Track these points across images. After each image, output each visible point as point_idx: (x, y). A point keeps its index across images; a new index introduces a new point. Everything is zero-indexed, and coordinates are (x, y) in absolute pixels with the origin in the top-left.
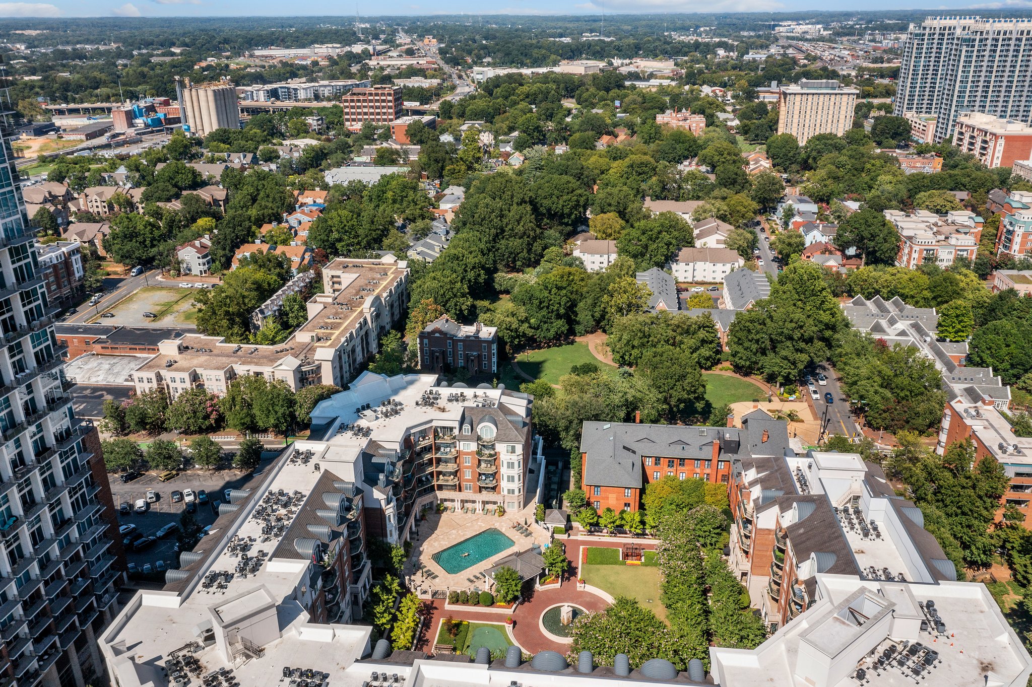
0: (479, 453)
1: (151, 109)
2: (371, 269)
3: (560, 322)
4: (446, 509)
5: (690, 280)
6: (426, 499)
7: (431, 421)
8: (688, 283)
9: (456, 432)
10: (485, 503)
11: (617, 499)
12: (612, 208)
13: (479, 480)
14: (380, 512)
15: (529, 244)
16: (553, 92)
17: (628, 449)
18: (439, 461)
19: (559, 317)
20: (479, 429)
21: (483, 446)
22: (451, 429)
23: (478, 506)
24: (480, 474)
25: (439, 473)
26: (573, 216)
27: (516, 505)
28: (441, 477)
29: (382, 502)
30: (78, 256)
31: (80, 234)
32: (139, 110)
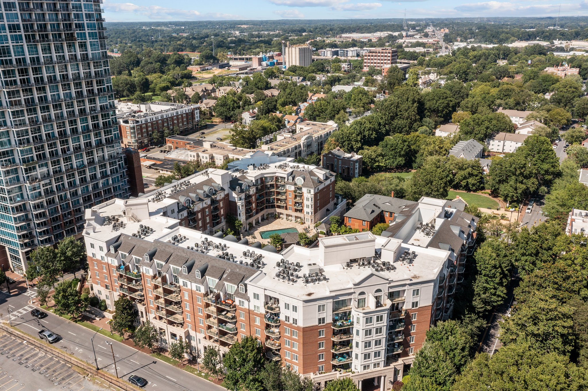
0: (295, 191)
1: (272, 57)
3: (401, 159)
4: (279, 217)
6: (271, 211)
7: (275, 173)
8: (499, 152)
9: (286, 180)
10: (297, 217)
11: (359, 226)
12: (468, 109)
13: (295, 205)
14: (235, 203)
17: (377, 206)
18: (278, 193)
19: (400, 156)
20: (296, 179)
21: (298, 188)
22: (285, 178)
23: (293, 219)
24: (296, 203)
25: (278, 200)
27: (310, 220)
28: (279, 202)
29: (236, 199)
30: (198, 111)
31: (206, 104)
32: (265, 58)
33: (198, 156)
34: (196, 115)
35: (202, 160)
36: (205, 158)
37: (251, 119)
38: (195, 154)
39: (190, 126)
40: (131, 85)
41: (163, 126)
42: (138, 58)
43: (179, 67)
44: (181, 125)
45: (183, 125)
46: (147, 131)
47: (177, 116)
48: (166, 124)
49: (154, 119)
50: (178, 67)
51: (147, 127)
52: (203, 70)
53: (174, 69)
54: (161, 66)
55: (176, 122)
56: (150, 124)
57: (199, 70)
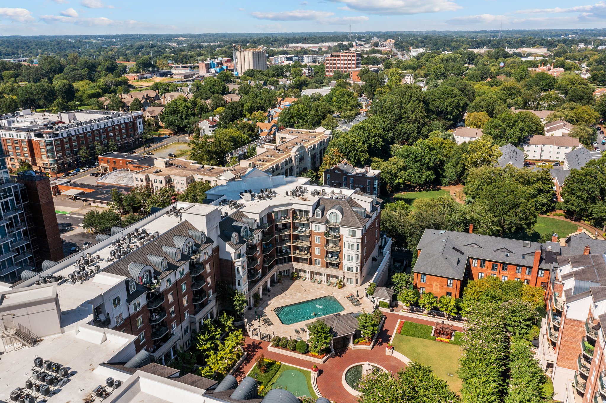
0: (327, 234)
1: (221, 64)
2: (307, 135)
3: (429, 173)
4: (299, 277)
5: (538, 158)
6: (284, 267)
7: (291, 204)
8: (536, 160)
9: (310, 215)
10: (329, 276)
11: (441, 288)
12: (484, 109)
13: (326, 257)
14: (231, 263)
15: (418, 127)
16: (459, 59)
17: (458, 250)
18: (296, 238)
19: (429, 169)
20: (328, 214)
21: (331, 228)
22: (307, 212)
23: (324, 278)
24: (327, 252)
25: (296, 248)
26: (454, 114)
27: (354, 281)
28: (298, 251)
29: (233, 255)
30: (141, 120)
31: (151, 112)
32: (214, 64)
33: (148, 179)
34: (139, 126)
35: (155, 185)
36: (158, 181)
37: (211, 129)
38: (143, 177)
39: (131, 140)
40: (49, 92)
41: (94, 140)
42: (60, 65)
43: (113, 73)
44: (118, 138)
45: (121, 138)
46: (71, 148)
47: (113, 127)
48: (97, 138)
49: (81, 131)
50: (111, 74)
51: (70, 142)
52: (141, 79)
53: (106, 76)
54: (89, 72)
55: (111, 134)
56: (74, 138)
57: (137, 78)
